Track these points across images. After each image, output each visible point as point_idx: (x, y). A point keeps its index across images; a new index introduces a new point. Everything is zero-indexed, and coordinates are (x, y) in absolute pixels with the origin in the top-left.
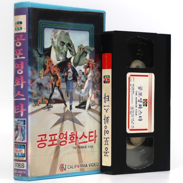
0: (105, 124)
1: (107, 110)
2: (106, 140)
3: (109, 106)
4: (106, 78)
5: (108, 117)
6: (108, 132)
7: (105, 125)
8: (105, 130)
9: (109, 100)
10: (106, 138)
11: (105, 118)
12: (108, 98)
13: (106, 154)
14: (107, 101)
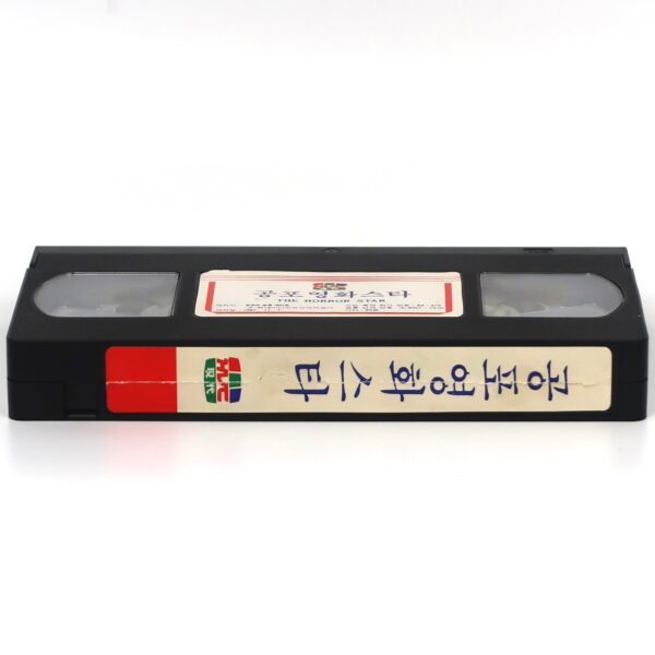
0: (421, 392)
1: (362, 379)
2: (493, 380)
3: (342, 366)
4: (219, 386)
5: (392, 367)
6: (459, 373)
7: (428, 390)
8: (450, 389)
9: (317, 367)
10: (487, 380)
11: (395, 392)
12: (308, 367)
13: (556, 380)
14: (319, 379)
